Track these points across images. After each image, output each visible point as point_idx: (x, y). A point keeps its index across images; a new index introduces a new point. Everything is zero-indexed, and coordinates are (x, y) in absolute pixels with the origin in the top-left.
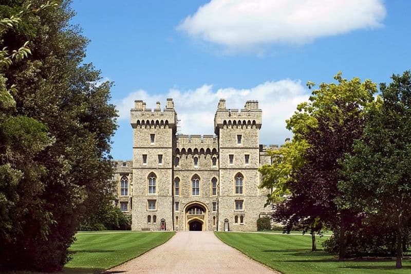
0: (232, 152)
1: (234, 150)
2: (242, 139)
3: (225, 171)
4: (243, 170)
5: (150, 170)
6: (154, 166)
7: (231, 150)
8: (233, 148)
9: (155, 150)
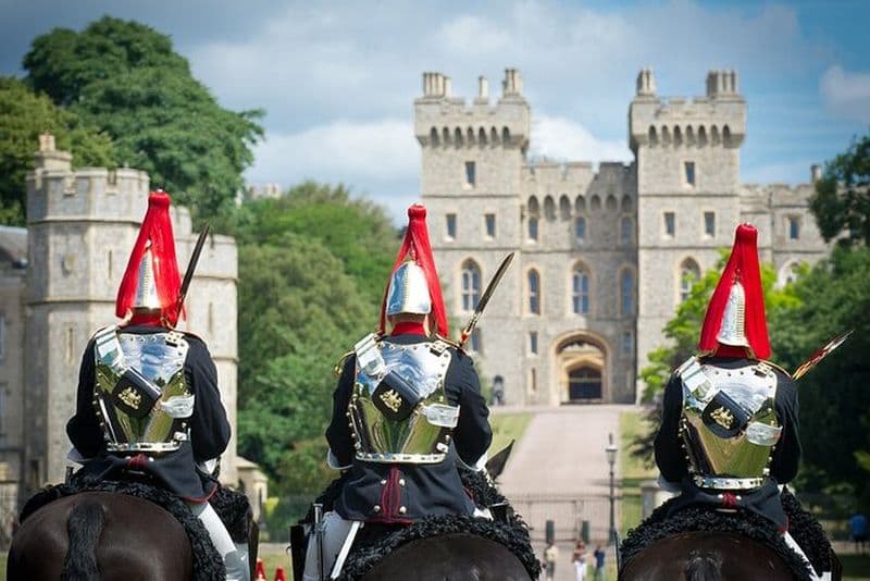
0: (672, 206)
1: (677, 201)
2: (697, 171)
3: (653, 253)
4: (701, 252)
5: (463, 252)
6: (474, 243)
7: (669, 201)
8: (673, 196)
9: (476, 201)
